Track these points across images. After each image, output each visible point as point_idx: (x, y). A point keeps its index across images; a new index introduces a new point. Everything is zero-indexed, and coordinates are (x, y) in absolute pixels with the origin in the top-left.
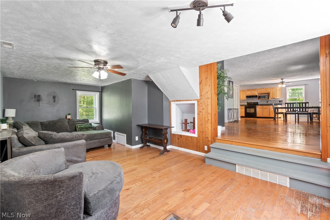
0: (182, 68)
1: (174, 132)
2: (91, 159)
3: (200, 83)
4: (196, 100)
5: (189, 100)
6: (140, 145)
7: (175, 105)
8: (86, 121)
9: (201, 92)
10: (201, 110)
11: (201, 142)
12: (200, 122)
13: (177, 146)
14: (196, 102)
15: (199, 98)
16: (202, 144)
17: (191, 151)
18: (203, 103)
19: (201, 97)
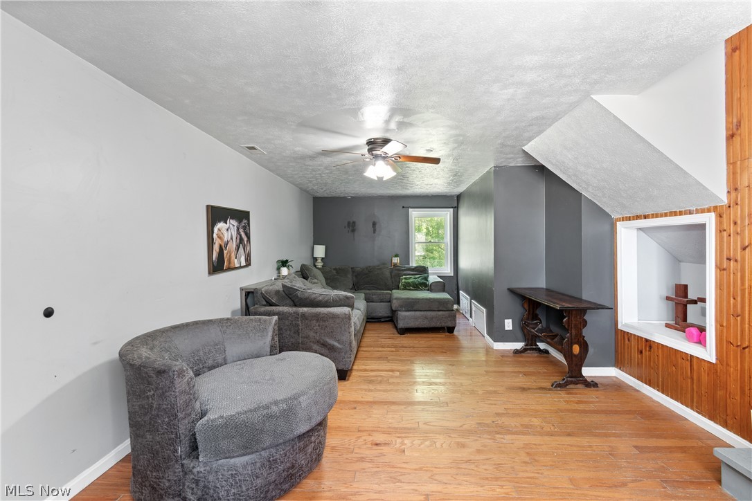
0: (603, 99)
1: (626, 325)
2: (394, 349)
3: (730, 137)
4: (709, 211)
5: (681, 213)
6: (519, 345)
7: (636, 231)
8: (422, 270)
9: (734, 173)
10: (735, 250)
11: (734, 387)
12: (729, 302)
13: (635, 377)
14: (710, 220)
15: (724, 199)
16: (738, 398)
17: (688, 410)
18: (743, 219)
19: (733, 194)
